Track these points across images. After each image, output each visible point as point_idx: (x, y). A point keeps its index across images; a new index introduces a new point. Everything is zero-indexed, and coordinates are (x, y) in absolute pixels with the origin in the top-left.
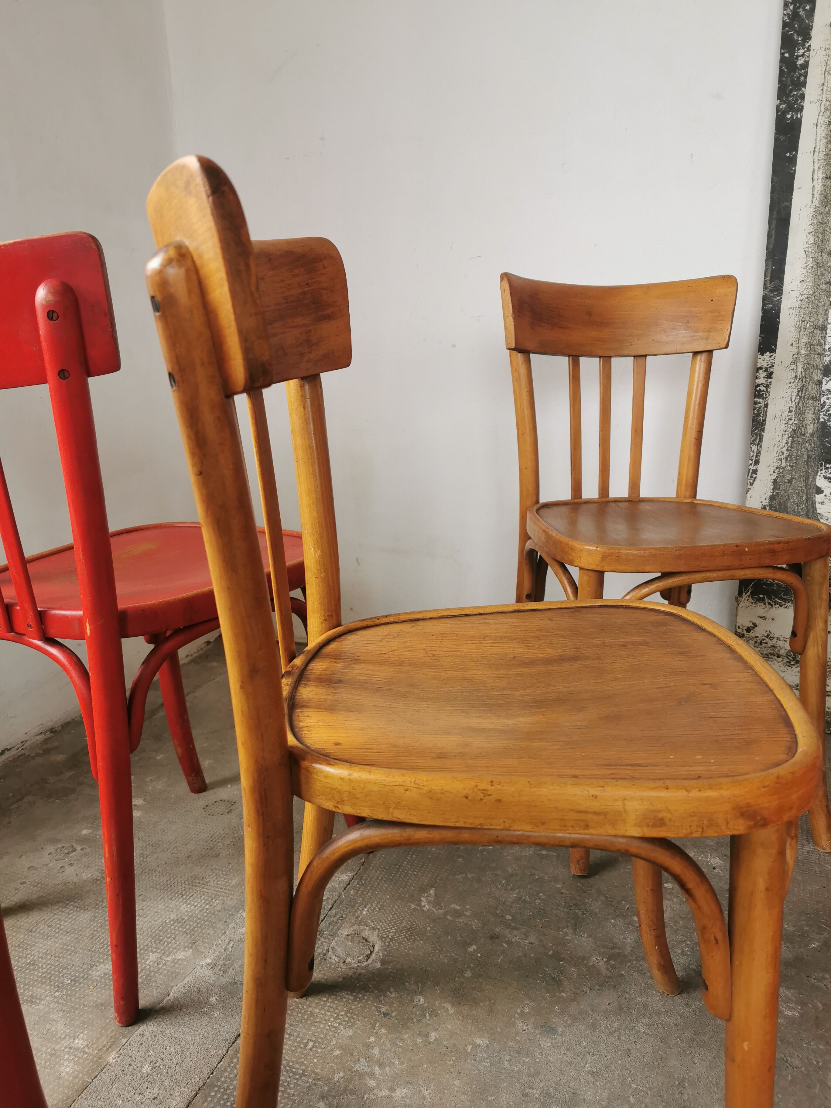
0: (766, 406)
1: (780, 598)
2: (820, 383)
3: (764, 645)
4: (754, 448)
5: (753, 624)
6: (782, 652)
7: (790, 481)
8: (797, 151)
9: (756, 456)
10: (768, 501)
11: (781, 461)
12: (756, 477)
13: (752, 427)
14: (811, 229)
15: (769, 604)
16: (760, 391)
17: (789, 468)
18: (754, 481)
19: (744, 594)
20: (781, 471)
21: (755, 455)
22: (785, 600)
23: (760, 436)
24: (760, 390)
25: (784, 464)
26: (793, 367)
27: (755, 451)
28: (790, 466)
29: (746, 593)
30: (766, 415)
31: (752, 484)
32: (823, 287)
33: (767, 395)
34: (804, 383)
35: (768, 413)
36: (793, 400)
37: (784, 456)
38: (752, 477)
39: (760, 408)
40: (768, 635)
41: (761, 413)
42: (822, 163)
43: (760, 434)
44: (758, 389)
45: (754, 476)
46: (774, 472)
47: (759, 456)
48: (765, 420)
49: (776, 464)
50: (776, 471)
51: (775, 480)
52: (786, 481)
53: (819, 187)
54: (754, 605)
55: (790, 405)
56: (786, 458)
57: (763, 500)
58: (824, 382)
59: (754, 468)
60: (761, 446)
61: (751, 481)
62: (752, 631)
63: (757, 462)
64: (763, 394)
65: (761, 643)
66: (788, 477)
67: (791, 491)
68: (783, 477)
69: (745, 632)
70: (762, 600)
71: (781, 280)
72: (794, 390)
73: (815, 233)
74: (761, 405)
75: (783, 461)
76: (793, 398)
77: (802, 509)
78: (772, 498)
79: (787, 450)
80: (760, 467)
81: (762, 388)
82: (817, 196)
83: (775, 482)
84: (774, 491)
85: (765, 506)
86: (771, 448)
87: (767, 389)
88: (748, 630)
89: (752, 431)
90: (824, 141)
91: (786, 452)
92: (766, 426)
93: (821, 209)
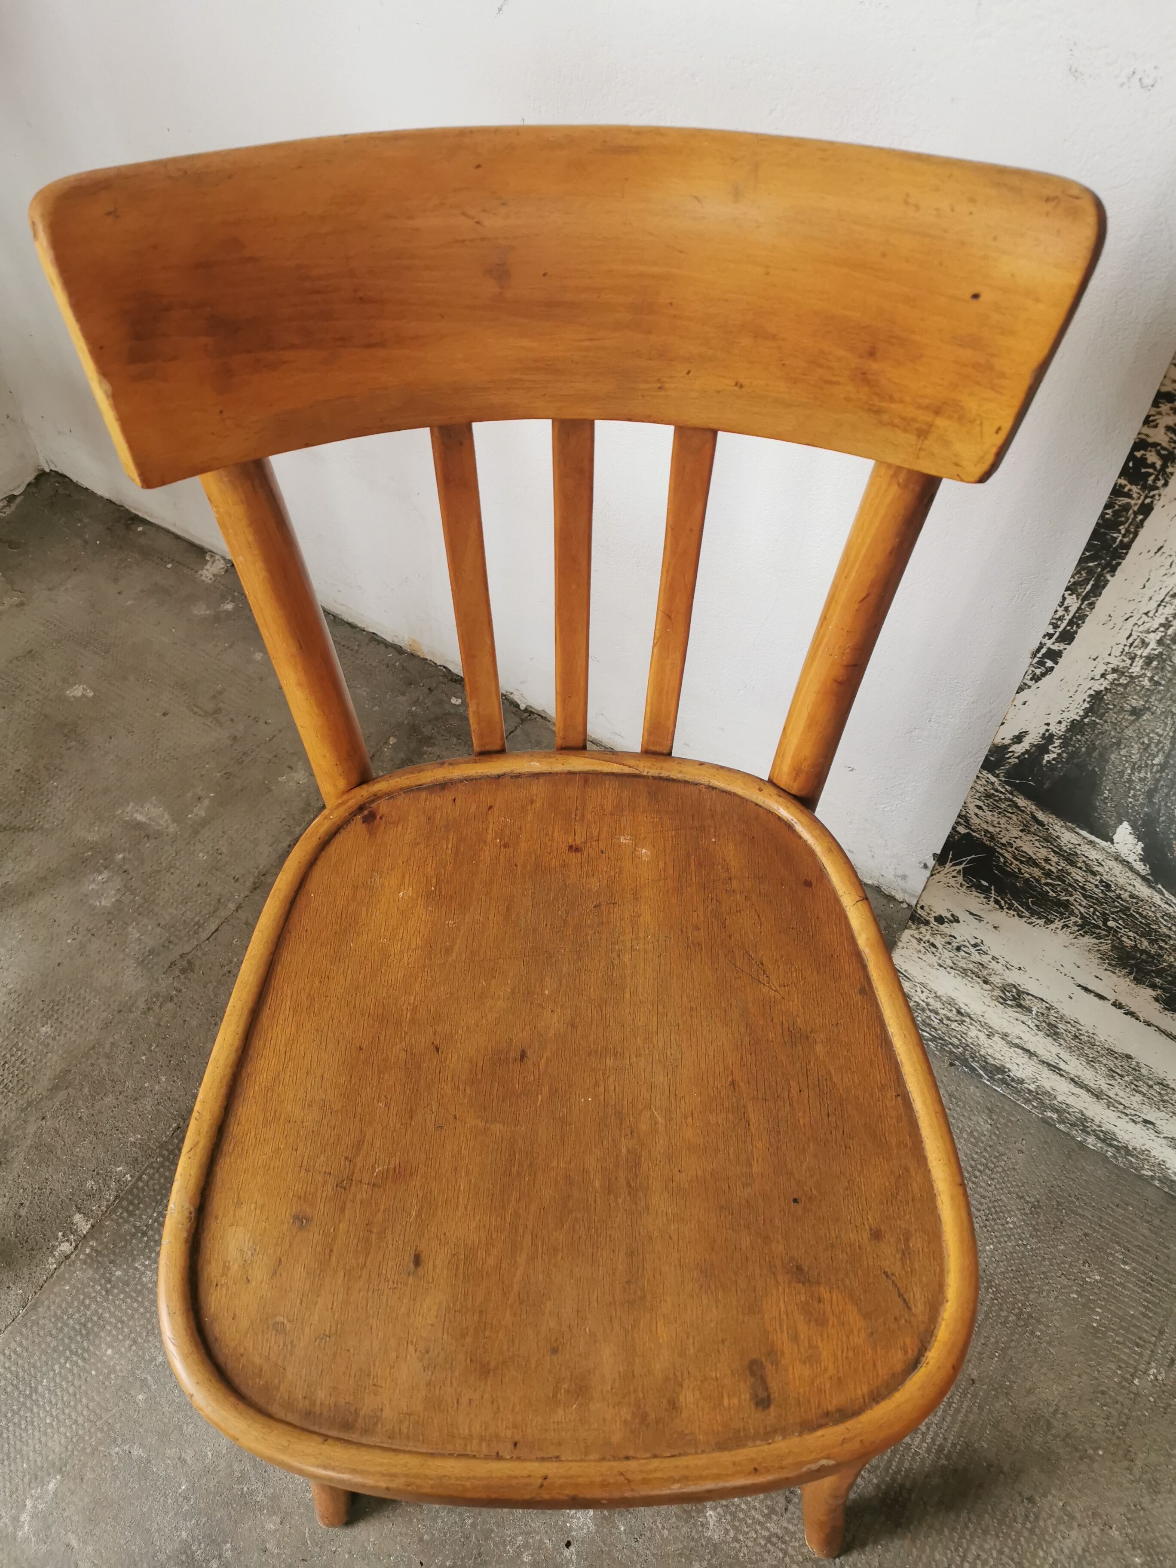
0: (1146, 510)
1: (1023, 905)
3: (962, 953)
4: (1073, 603)
5: (952, 915)
7: (1136, 712)
9: (1071, 623)
10: (1063, 727)
11: (1133, 659)
12: (1052, 669)
13: (1086, 550)
15: (997, 902)
16: (1143, 462)
17: (1146, 682)
18: (1043, 675)
19: (948, 864)
20: (1123, 681)
21: (1068, 618)
22: (1033, 913)
23: (1097, 580)
24: (1143, 459)
25: (1136, 669)
27: (1073, 610)
28: (1151, 679)
29: (954, 865)
30: (1136, 534)
31: (1036, 678)
33: (1160, 483)
35: (1142, 533)
37: (1146, 652)
38: (1041, 663)
39: (1126, 508)
40: (977, 945)
41: (1123, 523)
43: (1101, 575)
44: (1138, 454)
45: (1049, 663)
46: (1103, 676)
47: (1079, 627)
48: (1128, 546)
49: (1115, 662)
50: (1110, 677)
51: (1098, 693)
52: (1128, 707)
54: (963, 889)
56: (1149, 660)
57: (1053, 721)
59: (1055, 647)
60: (1092, 605)
61: (1038, 672)
62: (946, 925)
63: (1067, 637)
64: (1150, 474)
65: (958, 949)
66: (1136, 702)
67: (1129, 732)
68: (1124, 696)
69: (932, 920)
70: (985, 891)
74: (1133, 502)
75: (1139, 662)
77: (1141, 780)
78: (1075, 727)
79: (1160, 642)
80: (1072, 653)
81: (1152, 457)
83: (1097, 697)
84: (1086, 716)
85: (1051, 736)
86: (1118, 620)
87: (1164, 466)
88: (940, 920)
89: (1082, 560)
91: (1153, 645)
92: (1124, 562)
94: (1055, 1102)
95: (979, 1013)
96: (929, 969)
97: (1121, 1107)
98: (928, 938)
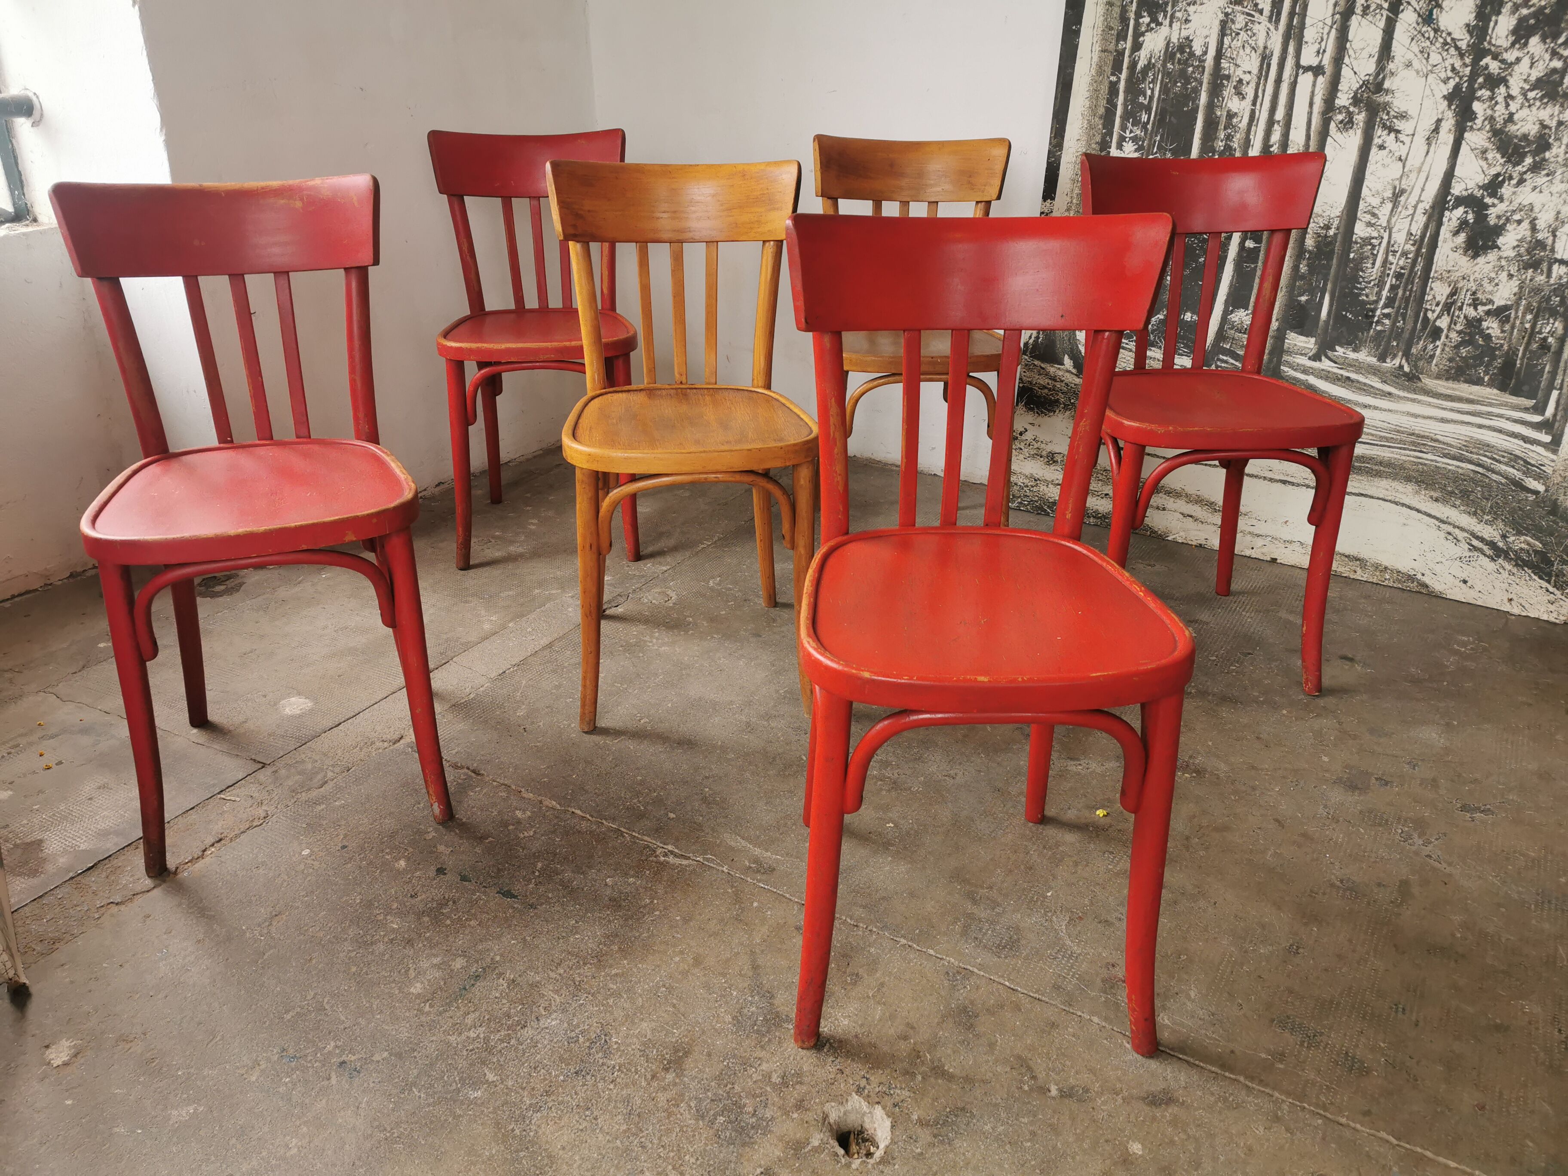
3: (1031, 447)
5: (1025, 429)
8: (1081, 25)
14: (1087, 94)
15: (1038, 413)
19: (1019, 404)
32: (1094, 146)
40: (1036, 437)
42: (1099, 37)
53: (1096, 59)
54: (1026, 413)
62: (1024, 435)
65: (1029, 445)
70: (1033, 410)
71: (1063, 137)
73: (1091, 97)
82: (1094, 66)
88: (1021, 434)
90: (1102, 18)
93: (1096, 78)
95: (1042, 475)
96: (1023, 464)
98: (1019, 446)
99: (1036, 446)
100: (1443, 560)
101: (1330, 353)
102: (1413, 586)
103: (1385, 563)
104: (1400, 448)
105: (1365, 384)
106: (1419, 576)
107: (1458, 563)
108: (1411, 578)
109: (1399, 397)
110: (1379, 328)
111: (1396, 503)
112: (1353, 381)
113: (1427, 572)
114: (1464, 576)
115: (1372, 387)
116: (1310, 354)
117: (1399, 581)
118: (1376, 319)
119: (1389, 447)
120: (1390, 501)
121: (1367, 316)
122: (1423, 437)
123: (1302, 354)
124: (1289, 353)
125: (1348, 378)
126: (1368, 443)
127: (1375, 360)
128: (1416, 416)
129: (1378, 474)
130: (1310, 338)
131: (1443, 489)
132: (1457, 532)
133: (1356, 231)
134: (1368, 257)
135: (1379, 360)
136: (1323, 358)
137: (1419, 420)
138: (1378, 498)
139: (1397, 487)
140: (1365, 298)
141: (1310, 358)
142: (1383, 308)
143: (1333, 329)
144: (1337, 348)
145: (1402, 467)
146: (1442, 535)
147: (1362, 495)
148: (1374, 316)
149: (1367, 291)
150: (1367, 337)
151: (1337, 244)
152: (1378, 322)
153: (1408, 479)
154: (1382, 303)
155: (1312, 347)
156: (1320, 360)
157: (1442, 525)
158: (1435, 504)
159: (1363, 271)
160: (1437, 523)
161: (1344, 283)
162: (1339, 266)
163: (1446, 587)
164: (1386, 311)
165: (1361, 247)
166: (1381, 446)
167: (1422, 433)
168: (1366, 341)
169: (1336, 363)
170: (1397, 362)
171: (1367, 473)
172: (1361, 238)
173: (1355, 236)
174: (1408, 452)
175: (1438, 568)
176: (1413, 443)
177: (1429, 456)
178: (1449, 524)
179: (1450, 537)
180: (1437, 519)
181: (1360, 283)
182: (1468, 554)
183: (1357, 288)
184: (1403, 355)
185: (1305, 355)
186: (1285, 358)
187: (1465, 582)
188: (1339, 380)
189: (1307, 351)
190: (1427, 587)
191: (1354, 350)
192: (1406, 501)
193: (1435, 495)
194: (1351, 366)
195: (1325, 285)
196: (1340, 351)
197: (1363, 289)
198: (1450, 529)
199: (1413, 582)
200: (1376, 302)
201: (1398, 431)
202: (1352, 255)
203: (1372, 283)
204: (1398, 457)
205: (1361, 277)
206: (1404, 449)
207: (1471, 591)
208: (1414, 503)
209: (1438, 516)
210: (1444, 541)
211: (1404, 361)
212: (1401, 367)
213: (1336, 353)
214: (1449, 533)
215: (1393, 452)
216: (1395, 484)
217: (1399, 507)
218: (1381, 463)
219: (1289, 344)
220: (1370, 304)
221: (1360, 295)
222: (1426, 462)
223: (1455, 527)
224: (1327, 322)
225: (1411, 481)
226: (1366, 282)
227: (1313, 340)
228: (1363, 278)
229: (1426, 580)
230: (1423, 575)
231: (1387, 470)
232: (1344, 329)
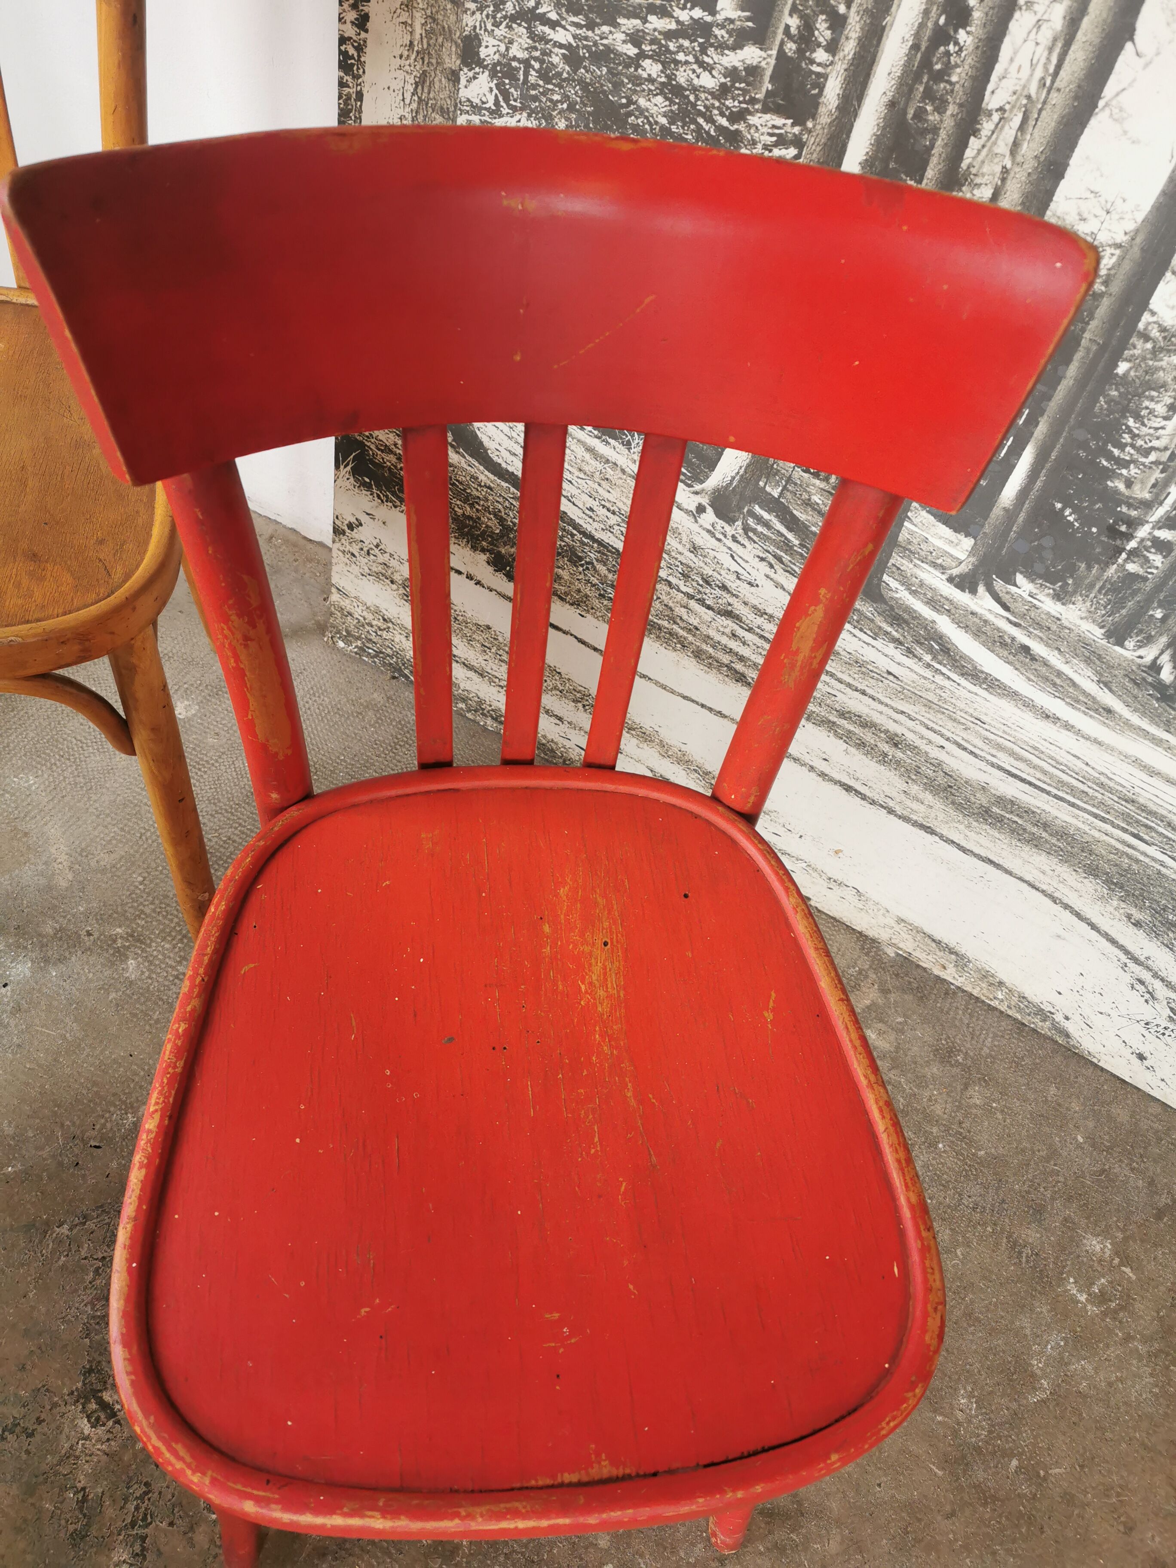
0: (362, 98)
1: (394, 493)
2: (454, 77)
3: (372, 557)
5: (357, 519)
6: (397, 577)
15: (379, 497)
16: (347, 54)
19: (343, 467)
22: (400, 499)
24: (347, 52)
26: (405, 17)
29: (345, 467)
33: (361, 71)
34: (426, 68)
35: (363, 116)
36: (407, 101)
39: (351, 98)
40: (377, 546)
41: (353, 112)
44: (343, 48)
54: (356, 490)
55: (401, 112)
58: (463, 81)
62: (355, 530)
64: (354, 65)
65: (369, 553)
69: (346, 528)
70: (368, 487)
72: (408, 77)
74: (351, 91)
76: (408, 96)
81: (351, 50)
87: (359, 56)
88: (351, 526)
94: (460, 691)
95: (396, 616)
96: (356, 581)
97: (497, 680)
98: (348, 548)
99: (382, 558)
100: (1114, 1014)
101: (999, 584)
102: (1044, 1028)
103: (1002, 975)
104: (1096, 816)
105: (1059, 674)
106: (1059, 1017)
107: (1140, 1028)
108: (1044, 1015)
109: (1127, 723)
110: (1132, 567)
111: (1054, 900)
112: (1033, 659)
113: (1076, 1018)
114: (1144, 1050)
115: (1074, 684)
116: (955, 572)
117: (1020, 1010)
118: (1133, 544)
119: (1073, 805)
120: (1043, 892)
121: (1113, 532)
122: (1151, 813)
123: (934, 565)
124: (908, 552)
125: (1026, 649)
126: (1030, 784)
127: (1099, 632)
128: (1153, 772)
129: (1035, 842)
130: (961, 537)
131: (1159, 912)
132: (1157, 984)
133: (1155, 302)
134: (1164, 385)
135: (1108, 635)
136: (981, 589)
137: (1155, 781)
138: (1021, 879)
139: (1065, 876)
140: (1121, 486)
141: (951, 580)
142: (1159, 525)
143: (1020, 535)
144: (1020, 578)
145: (1087, 848)
146: (1127, 978)
147: (991, 862)
148: (1129, 537)
149: (1134, 470)
150: (1098, 579)
151: (1093, 324)
152: (1134, 554)
153: (1093, 871)
154: (1160, 512)
155: (962, 556)
156: (973, 591)
157: (1131, 965)
158: (1132, 930)
159: (1138, 417)
160: (1123, 958)
161: (1081, 435)
162: (1082, 383)
163: (1103, 1050)
164: (1164, 534)
165: (1155, 352)
166: (1056, 797)
167: (1154, 808)
168: (1091, 586)
169: (1006, 608)
170: (1149, 654)
171: (1013, 831)
172: (1163, 329)
173: (1146, 317)
174: (1108, 828)
175: (1098, 1021)
176: (1126, 817)
177: (1152, 851)
178: (1148, 968)
179: (1139, 987)
180: (1127, 952)
181: (1122, 447)
182: (1164, 1024)
183: (1110, 457)
184: (1168, 646)
185: (943, 568)
186: (896, 559)
187: (1141, 1057)
188: (1004, 645)
189: (948, 562)
190: (1068, 1036)
191: (1059, 597)
192: (1077, 905)
193: (1137, 915)
194: (1039, 626)
195: (1032, 421)
196: (1024, 586)
197: (1126, 464)
198: (1146, 976)
199: (1044, 1021)
200: (1148, 505)
201: (1102, 785)
202: (1123, 367)
203: (1153, 457)
204: (1087, 828)
205: (1130, 431)
206: (1103, 820)
207: (1148, 1075)
208: (1092, 912)
209: (1130, 948)
210: (1127, 991)
211: (1165, 658)
212: (1155, 667)
213: (1013, 589)
214: (1142, 982)
215: (1076, 817)
216: (1064, 871)
217: (1058, 908)
218: (1045, 826)
219: (911, 533)
220: (1129, 506)
221: (1110, 474)
222: (1142, 858)
223: (1156, 975)
224: (1010, 515)
225: (1096, 876)
226: (1139, 450)
227: (968, 543)
228: (1134, 436)
229: (1071, 1027)
230: (1067, 1018)
231: (1054, 841)
232: (1047, 542)
